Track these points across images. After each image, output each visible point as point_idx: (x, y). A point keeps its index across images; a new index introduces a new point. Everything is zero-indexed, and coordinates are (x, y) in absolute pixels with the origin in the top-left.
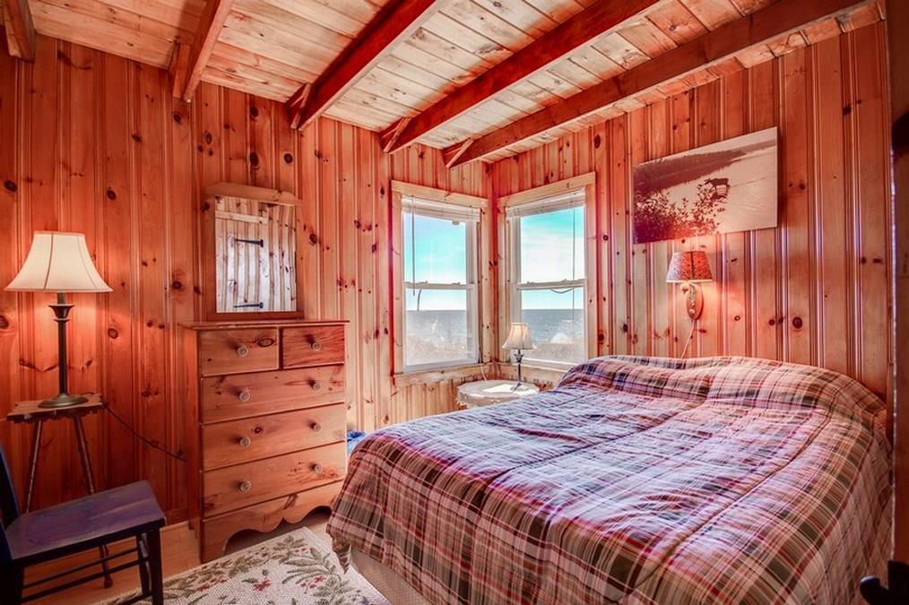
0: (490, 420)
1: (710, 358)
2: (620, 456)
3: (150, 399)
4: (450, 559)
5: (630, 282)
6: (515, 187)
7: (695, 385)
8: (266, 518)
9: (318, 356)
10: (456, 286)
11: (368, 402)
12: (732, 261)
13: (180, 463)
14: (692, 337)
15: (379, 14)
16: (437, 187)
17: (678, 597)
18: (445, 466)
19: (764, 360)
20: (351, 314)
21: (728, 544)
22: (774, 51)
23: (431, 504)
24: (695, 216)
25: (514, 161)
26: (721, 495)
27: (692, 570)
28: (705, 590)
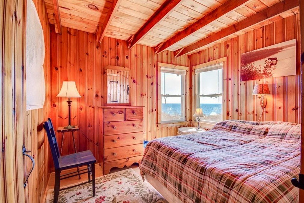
0: (188, 138)
1: (269, 122)
2: (232, 152)
3: (90, 128)
4: (176, 178)
5: (239, 95)
6: (198, 63)
7: (262, 131)
8: (120, 164)
9: (136, 117)
10: (178, 96)
11: (150, 132)
12: (278, 87)
13: (97, 146)
14: (262, 114)
15: (155, 13)
16: (172, 64)
17: (247, 192)
18: (174, 151)
19: (290, 123)
20: (145, 104)
21: (265, 179)
22: (294, 12)
23: (170, 161)
24: (264, 71)
25: (198, 54)
26: (266, 165)
27: (252, 185)
28: (255, 191)
